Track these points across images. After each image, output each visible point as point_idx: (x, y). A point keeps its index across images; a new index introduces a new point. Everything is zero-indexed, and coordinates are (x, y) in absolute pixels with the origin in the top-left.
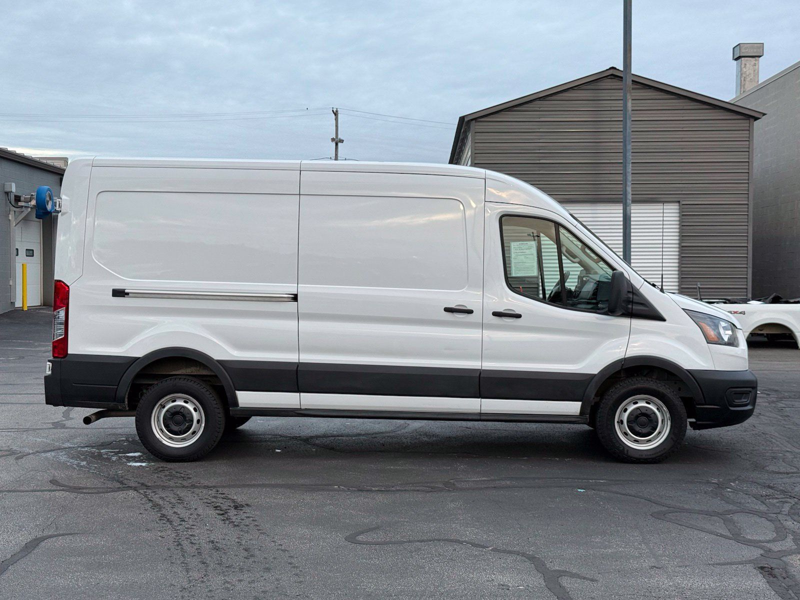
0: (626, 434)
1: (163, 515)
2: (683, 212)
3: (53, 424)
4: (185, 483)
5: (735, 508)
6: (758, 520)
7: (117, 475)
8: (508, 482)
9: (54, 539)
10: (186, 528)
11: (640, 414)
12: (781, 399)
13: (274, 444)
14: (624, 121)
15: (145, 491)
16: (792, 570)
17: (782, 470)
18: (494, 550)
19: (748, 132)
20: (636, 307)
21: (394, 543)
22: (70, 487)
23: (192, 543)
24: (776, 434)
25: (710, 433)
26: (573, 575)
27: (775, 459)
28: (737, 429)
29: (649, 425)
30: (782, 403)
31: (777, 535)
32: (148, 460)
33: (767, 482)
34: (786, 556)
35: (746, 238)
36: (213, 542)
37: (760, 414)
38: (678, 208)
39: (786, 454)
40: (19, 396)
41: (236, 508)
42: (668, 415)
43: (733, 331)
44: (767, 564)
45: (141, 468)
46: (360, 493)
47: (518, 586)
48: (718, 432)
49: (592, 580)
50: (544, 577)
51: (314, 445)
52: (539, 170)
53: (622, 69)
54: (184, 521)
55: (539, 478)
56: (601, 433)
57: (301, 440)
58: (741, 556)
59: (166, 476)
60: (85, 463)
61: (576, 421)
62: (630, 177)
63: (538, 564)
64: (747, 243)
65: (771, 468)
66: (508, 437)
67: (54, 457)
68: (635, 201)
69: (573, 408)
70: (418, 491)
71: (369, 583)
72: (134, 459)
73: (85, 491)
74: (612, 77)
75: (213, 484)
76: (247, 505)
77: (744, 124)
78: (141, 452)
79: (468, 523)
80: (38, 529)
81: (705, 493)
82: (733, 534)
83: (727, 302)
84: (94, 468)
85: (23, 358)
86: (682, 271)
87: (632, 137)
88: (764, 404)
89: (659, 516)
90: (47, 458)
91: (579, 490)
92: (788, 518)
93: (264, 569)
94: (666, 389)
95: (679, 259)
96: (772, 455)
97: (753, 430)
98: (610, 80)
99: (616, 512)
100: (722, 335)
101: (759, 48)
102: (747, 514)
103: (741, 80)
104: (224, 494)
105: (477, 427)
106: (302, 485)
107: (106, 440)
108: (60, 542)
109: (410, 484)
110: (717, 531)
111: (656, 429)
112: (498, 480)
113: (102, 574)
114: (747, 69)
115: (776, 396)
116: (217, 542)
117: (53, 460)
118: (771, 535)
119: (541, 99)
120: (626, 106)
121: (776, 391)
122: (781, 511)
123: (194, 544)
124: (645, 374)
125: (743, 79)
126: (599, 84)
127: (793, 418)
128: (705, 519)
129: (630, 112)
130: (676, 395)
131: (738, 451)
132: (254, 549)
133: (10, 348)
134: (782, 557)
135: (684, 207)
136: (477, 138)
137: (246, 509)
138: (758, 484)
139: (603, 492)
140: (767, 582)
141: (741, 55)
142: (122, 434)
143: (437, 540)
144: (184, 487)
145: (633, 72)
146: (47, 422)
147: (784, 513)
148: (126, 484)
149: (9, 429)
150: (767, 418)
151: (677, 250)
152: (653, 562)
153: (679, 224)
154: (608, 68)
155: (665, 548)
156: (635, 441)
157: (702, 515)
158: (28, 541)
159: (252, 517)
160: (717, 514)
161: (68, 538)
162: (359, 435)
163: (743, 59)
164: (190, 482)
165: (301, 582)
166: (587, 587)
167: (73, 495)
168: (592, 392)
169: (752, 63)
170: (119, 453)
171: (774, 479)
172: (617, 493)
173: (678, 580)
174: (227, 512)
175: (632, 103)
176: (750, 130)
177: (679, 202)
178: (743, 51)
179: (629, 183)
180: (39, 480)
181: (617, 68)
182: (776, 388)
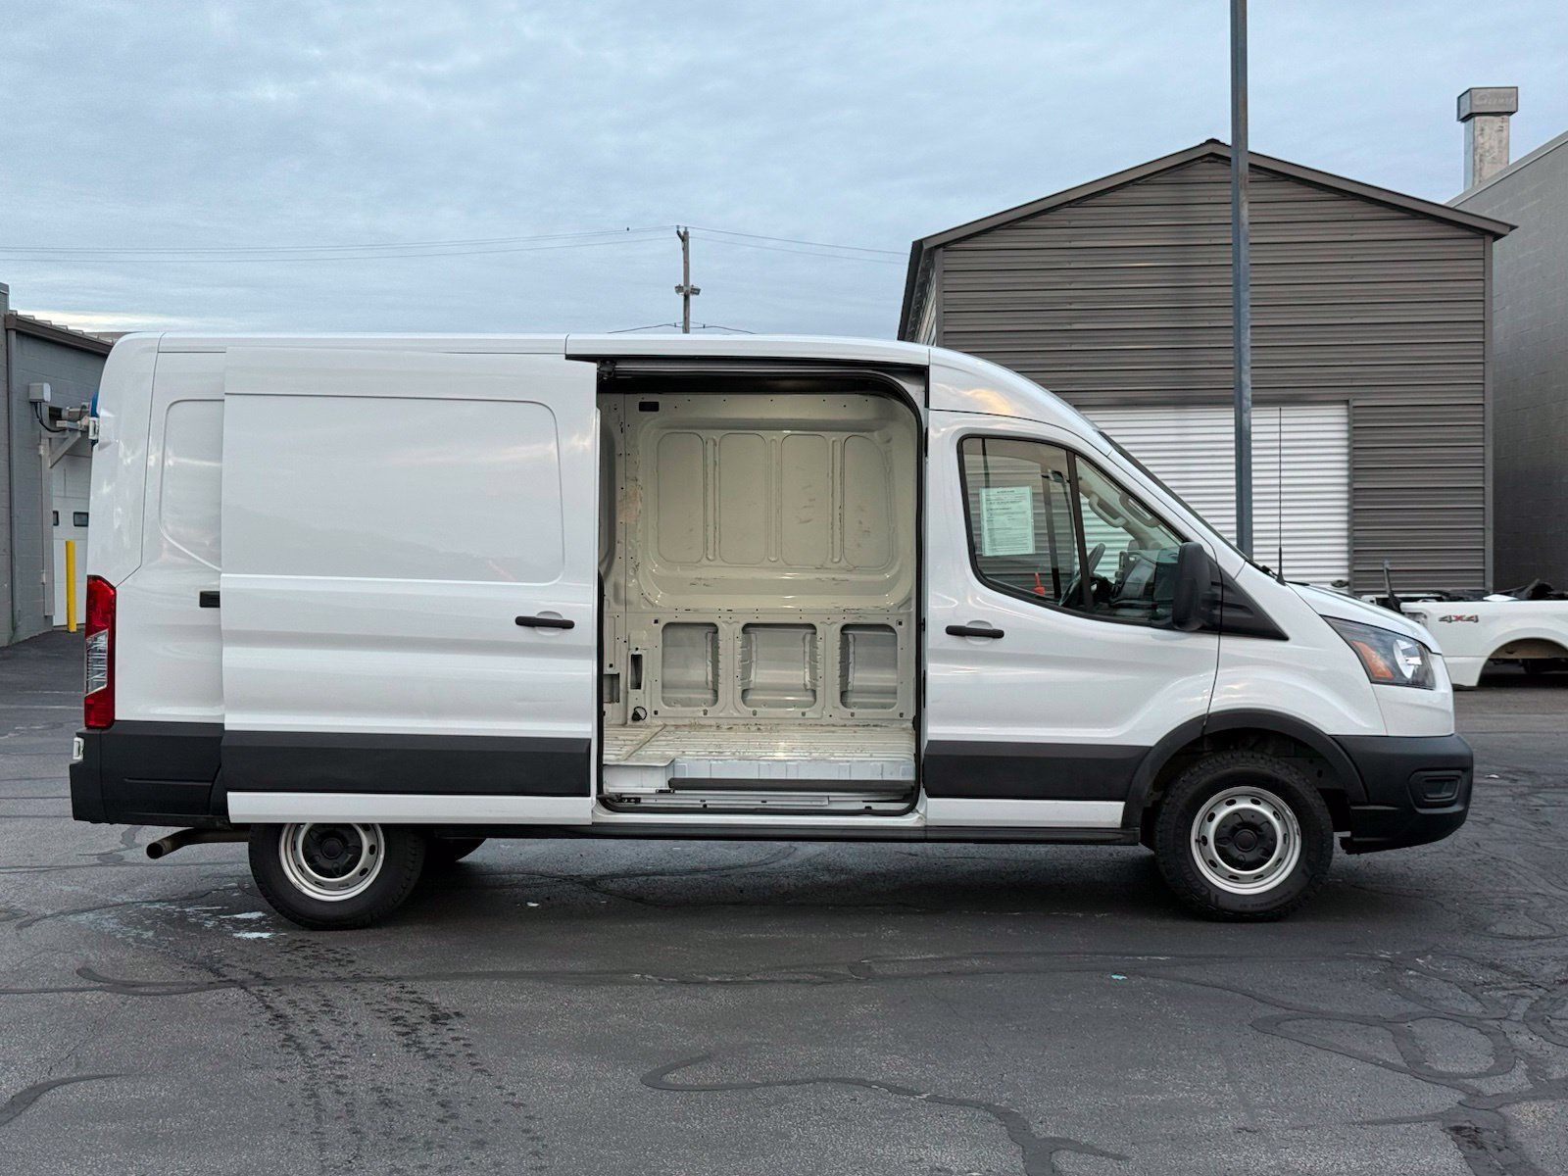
0: (1213, 864)
1: (290, 1038)
2: (1355, 421)
3: (100, 856)
4: (342, 972)
5: (1420, 1009)
6: (1463, 1032)
7: (211, 957)
8: (977, 963)
9: (69, 1087)
10: (331, 1062)
11: (1239, 824)
12: (1536, 790)
13: (527, 892)
14: (1235, 245)
15: (261, 988)
16: (1518, 1134)
17: (1523, 931)
18: (931, 1099)
19: (1481, 263)
20: (1228, 614)
21: (737, 1087)
22: (116, 983)
23: (338, 1092)
24: (1520, 861)
25: (1387, 859)
26: (1080, 1148)
27: (1510, 910)
28: (1442, 851)
29: (1259, 846)
30: (1540, 798)
31: (1496, 1062)
32: (275, 926)
33: (1488, 956)
34: (1508, 1104)
35: (1481, 471)
36: (378, 1090)
37: (1493, 819)
38: (1346, 414)
39: (1532, 900)
40: (42, 802)
41: (435, 1020)
42: (1296, 826)
43: (1423, 658)
44: (1469, 1121)
45: (259, 942)
46: (684, 987)
47: (969, 1172)
48: (1404, 858)
49: (1118, 1157)
50: (1024, 1152)
51: (605, 892)
52: (1071, 344)
53: (1229, 142)
54: (330, 1048)
55: (1038, 954)
56: (1164, 863)
57: (581, 883)
58: (1419, 1107)
59: (305, 958)
60: (151, 934)
61: (1115, 840)
62: (1249, 354)
63: (1014, 1125)
64: (1484, 481)
65: (1502, 928)
66: (989, 871)
67: (92, 923)
68: (1258, 402)
69: (1108, 813)
70: (797, 981)
71: (675, 1168)
72: (249, 925)
73: (142, 990)
74: (1212, 159)
75: (397, 973)
76: (457, 1014)
77: (1474, 246)
78: (264, 912)
79: (887, 1046)
80: (40, 1068)
81: (1364, 979)
82: (1408, 1063)
83: (1444, 597)
84: (167, 944)
85: (61, 725)
86: (1355, 538)
87: (1252, 275)
88: (1504, 800)
89: (1266, 1027)
90: (77, 925)
91: (1115, 977)
92: (1523, 1028)
93: (474, 1142)
94: (1291, 774)
95: (1348, 514)
96: (1507, 901)
97: (1474, 853)
98: (1207, 164)
99: (1183, 1019)
100: (1401, 667)
101: (1510, 96)
102: (1442, 1021)
103: (1474, 161)
104: (415, 993)
105: (930, 852)
106: (574, 973)
107: (199, 888)
108: (79, 1093)
109: (781, 968)
110: (1379, 1056)
111: (1270, 854)
112: (957, 959)
113: (154, 1156)
114: (1486, 138)
115: (1529, 784)
116: (387, 1090)
117: (90, 929)
118: (1485, 1063)
119: (1072, 204)
120: (1239, 215)
121: (1530, 773)
122: (1509, 1015)
123: (342, 1094)
124: (1251, 744)
125: (1477, 158)
126: (1183, 173)
127: (1558, 828)
128: (1358, 1032)
129: (1246, 228)
130: (1311, 786)
131: (1439, 894)
132: (460, 1102)
133: (36, 707)
134: (1501, 1107)
135: (1358, 411)
136: (946, 282)
137: (455, 1023)
138: (1471, 960)
139: (1161, 981)
140: (1465, 1157)
141: (1475, 111)
142: (232, 874)
143: (820, 1080)
144: (339, 979)
145: (1250, 149)
146: (89, 852)
147: (1516, 1018)
148: (225, 976)
149: (13, 868)
150: (1505, 828)
151: (1345, 496)
152: (1242, 1118)
153: (1348, 447)
154: (1204, 141)
155: (1272, 1090)
156: (1231, 877)
157: (1351, 1024)
158: (18, 1091)
159: (463, 1039)
160: (1383, 1022)
161: (97, 1084)
162: (696, 871)
163: (1477, 118)
164: (352, 969)
165: (542, 1168)
166: (1105, 1171)
167: (118, 999)
168: (1144, 781)
169: (1496, 127)
170: (221, 912)
171: (1502, 951)
172: (1188, 981)
173: (1288, 1155)
174: (417, 1029)
175: (1250, 210)
176: (1485, 258)
177: (1347, 402)
178: (1477, 103)
179: (1246, 368)
180: (56, 969)
181: (1222, 141)
182: (1531, 767)
